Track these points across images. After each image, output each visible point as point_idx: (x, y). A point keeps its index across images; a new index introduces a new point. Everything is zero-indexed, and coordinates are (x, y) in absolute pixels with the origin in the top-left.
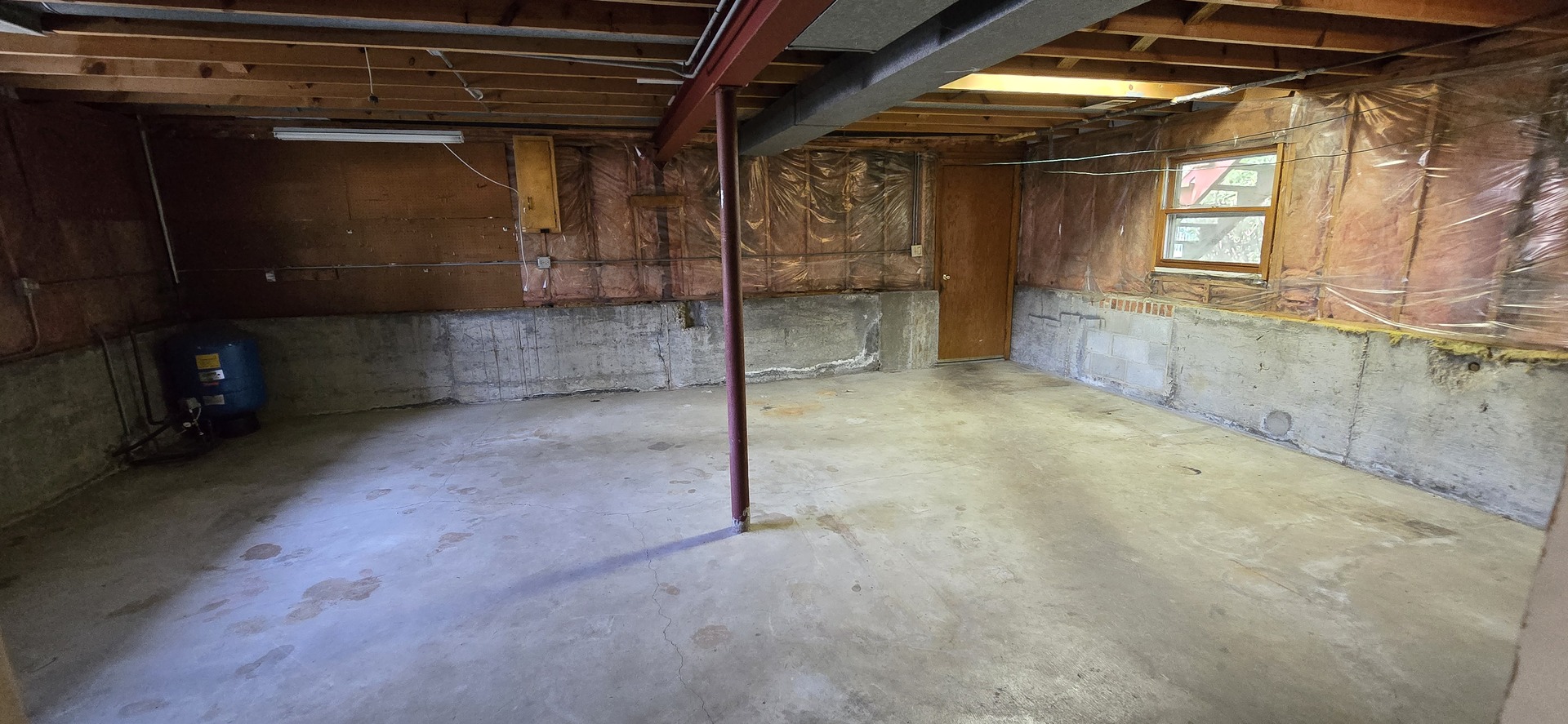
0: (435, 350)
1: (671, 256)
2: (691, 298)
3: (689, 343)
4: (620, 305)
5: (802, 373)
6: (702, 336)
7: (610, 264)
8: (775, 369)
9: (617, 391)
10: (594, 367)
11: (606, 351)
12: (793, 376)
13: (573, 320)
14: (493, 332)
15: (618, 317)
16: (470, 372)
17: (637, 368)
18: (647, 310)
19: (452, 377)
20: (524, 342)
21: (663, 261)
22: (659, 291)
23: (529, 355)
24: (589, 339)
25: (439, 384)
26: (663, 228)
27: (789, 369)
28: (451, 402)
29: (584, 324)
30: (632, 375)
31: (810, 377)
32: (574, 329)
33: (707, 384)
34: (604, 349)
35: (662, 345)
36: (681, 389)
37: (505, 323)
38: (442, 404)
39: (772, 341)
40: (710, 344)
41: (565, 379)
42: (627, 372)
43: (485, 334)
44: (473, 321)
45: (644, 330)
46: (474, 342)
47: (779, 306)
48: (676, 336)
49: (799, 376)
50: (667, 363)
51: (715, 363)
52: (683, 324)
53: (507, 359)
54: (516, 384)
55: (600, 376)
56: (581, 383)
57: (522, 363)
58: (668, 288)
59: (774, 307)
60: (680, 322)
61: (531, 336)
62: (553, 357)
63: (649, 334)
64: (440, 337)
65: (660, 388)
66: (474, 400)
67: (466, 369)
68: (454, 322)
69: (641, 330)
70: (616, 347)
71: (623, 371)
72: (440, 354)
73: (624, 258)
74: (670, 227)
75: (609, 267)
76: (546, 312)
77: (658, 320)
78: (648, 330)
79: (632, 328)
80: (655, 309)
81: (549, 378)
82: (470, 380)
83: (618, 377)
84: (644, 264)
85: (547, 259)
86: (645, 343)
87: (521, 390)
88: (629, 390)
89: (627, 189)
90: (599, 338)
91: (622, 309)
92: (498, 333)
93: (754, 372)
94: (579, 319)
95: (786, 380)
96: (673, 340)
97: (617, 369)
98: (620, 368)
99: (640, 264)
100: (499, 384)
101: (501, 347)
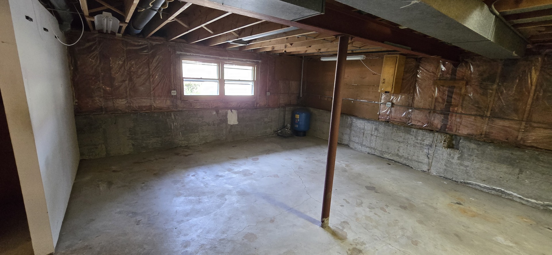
0: (347, 128)
1: (451, 110)
2: (456, 134)
3: (445, 155)
4: (415, 128)
5: (528, 201)
6: (454, 155)
7: (417, 110)
8: (503, 190)
9: (403, 164)
10: (396, 150)
11: (403, 146)
12: (518, 200)
13: (393, 129)
14: (364, 126)
15: (412, 133)
16: (354, 138)
17: (415, 158)
18: (427, 134)
19: (349, 138)
20: (373, 133)
21: (446, 113)
22: (439, 126)
23: (373, 138)
24: (397, 139)
25: (346, 139)
26: (450, 97)
27: (515, 194)
28: (347, 146)
29: (397, 132)
30: (411, 160)
31: (535, 207)
32: (392, 133)
33: (450, 179)
34: (402, 145)
35: (430, 152)
36: (435, 176)
37: (369, 124)
38: (345, 145)
39: (505, 173)
40: (458, 160)
41: (384, 151)
42: (410, 158)
43: (362, 126)
44: (360, 121)
45: (423, 142)
46: (358, 128)
47: (518, 153)
48: (439, 150)
49: (524, 202)
50: (430, 161)
51: (458, 170)
52: (446, 145)
53: (366, 137)
54: (367, 147)
55: (398, 155)
56: (389, 155)
57: (370, 140)
58: (444, 126)
59: (514, 153)
60: (444, 144)
61: (376, 131)
62: (382, 141)
63: (425, 145)
64: (350, 124)
65: (424, 171)
66: (353, 147)
67: (354, 137)
68: (354, 120)
69: (421, 142)
70: (407, 146)
71: (408, 157)
72: (348, 129)
73: (424, 108)
74: (454, 96)
75: (416, 111)
76: (383, 124)
77: (431, 140)
78: (425, 143)
79: (417, 140)
80: (431, 134)
81: (378, 149)
82: (354, 141)
83: (405, 158)
84: (434, 112)
85: (390, 103)
86: (421, 148)
87: (368, 150)
88: (408, 166)
89: (434, 77)
90: (401, 140)
91: (415, 130)
92: (366, 127)
93: (484, 185)
94: (395, 130)
95: (510, 199)
96: (437, 151)
97: (406, 155)
98: (407, 155)
99: (432, 112)
100: (362, 145)
101: (366, 132)
